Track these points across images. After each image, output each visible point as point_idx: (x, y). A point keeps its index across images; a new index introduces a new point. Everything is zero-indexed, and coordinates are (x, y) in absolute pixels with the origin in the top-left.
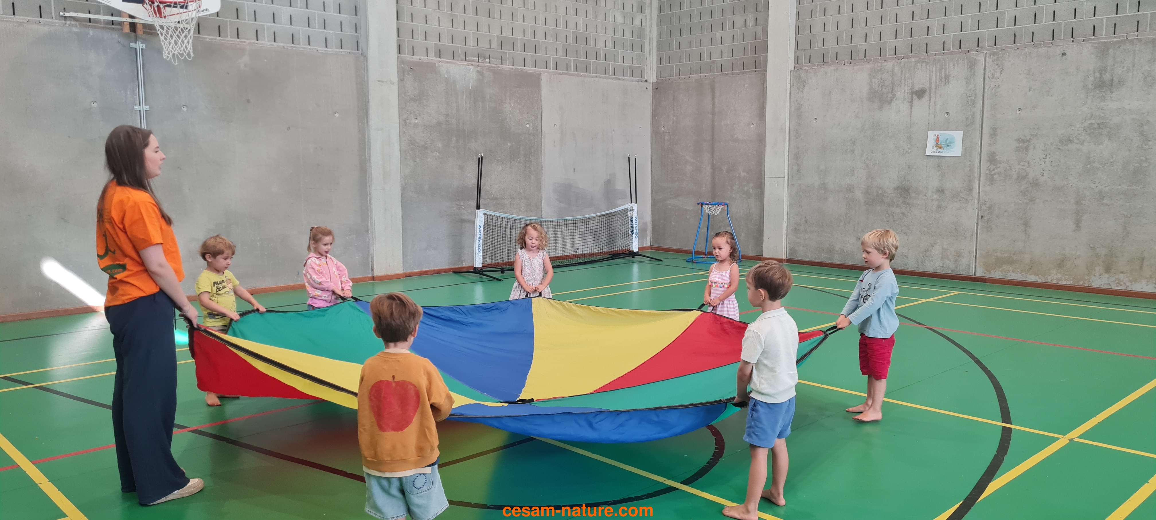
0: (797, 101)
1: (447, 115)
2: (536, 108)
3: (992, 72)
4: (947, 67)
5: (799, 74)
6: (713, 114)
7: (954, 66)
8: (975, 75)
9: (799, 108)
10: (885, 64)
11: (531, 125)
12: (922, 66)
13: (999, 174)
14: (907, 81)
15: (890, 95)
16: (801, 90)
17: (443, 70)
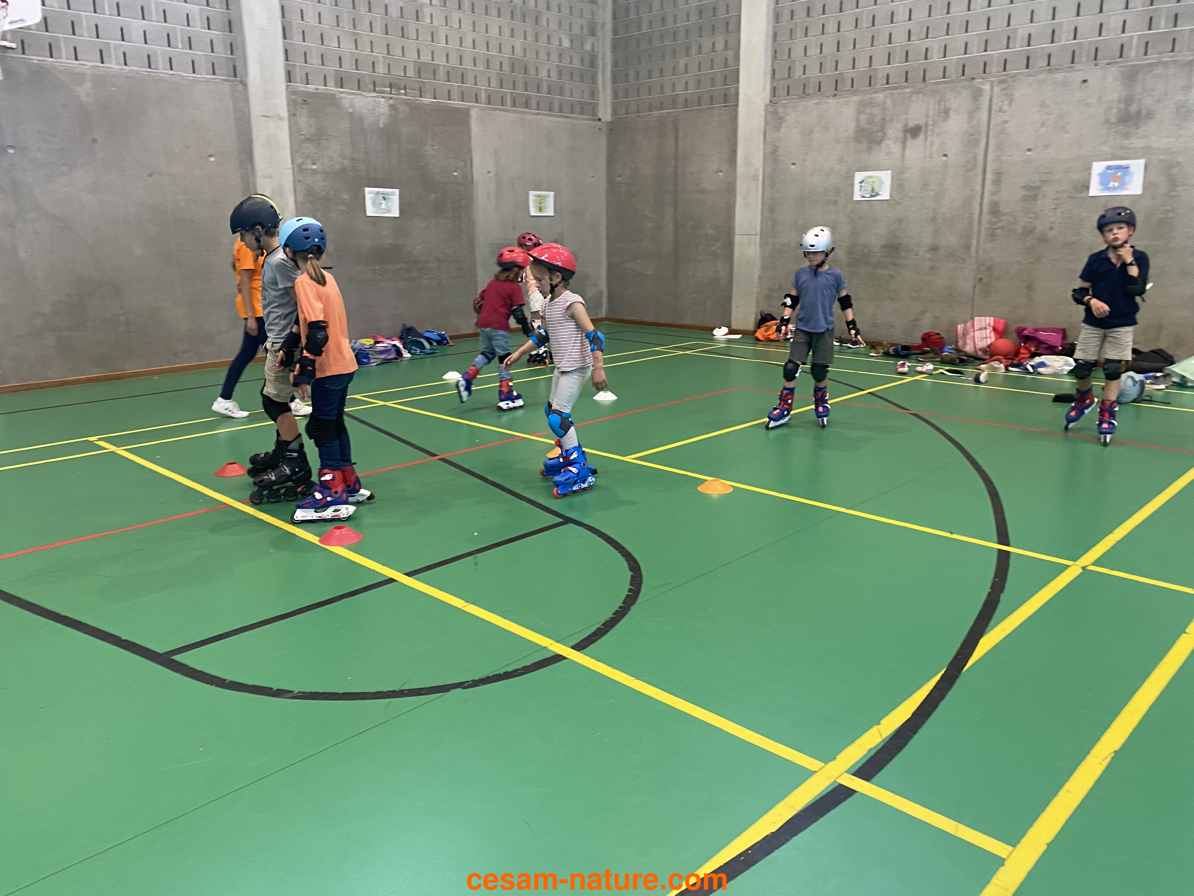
0: (772, 142)
2: (465, 151)
3: (1000, 104)
4: (947, 99)
5: (776, 110)
6: (677, 159)
7: (955, 97)
8: (979, 108)
9: (774, 151)
10: (875, 95)
11: (460, 172)
12: (917, 97)
13: (1001, 228)
14: (900, 116)
15: (880, 134)
16: (778, 128)
17: (346, 103)
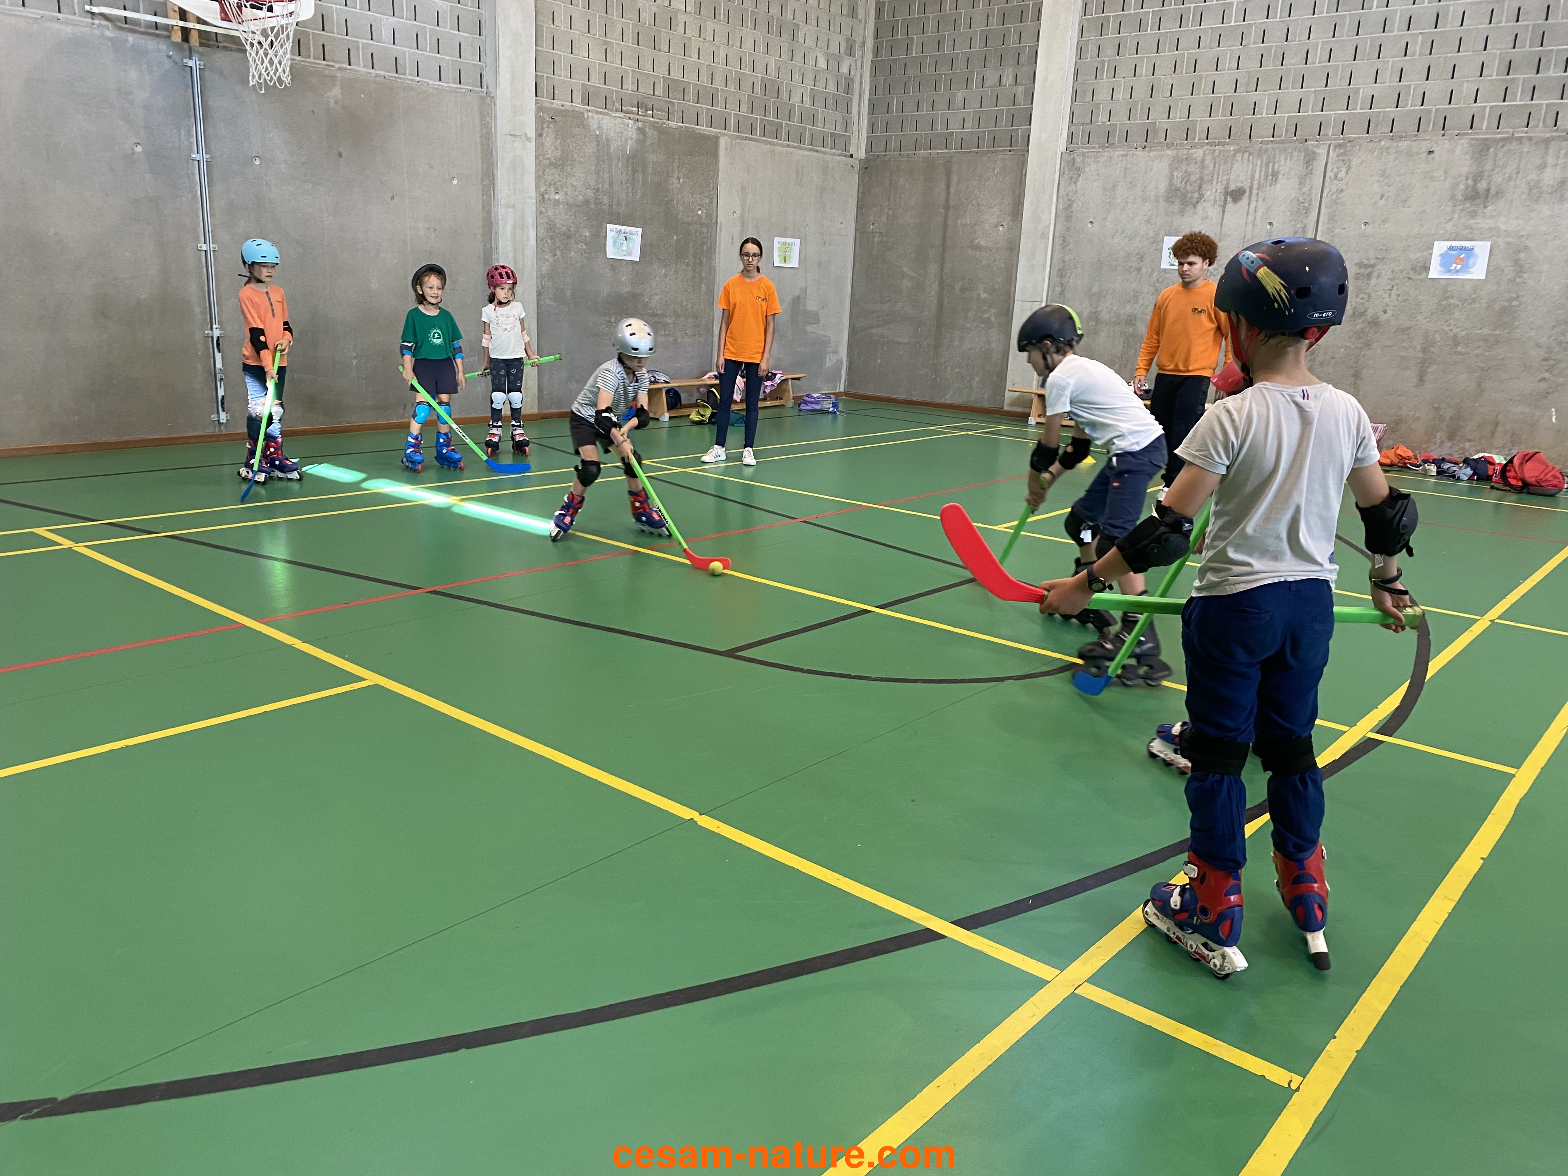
0: (1067, 195)
1: (598, 190)
2: (711, 186)
3: (1335, 170)
4: (1277, 160)
5: (1074, 159)
6: (947, 208)
7: (1286, 159)
8: (1311, 173)
9: (1070, 206)
10: (1193, 151)
11: (705, 211)
12: (1242, 157)
14: (1220, 177)
15: (1196, 195)
16: (1074, 180)
17: (593, 124)
